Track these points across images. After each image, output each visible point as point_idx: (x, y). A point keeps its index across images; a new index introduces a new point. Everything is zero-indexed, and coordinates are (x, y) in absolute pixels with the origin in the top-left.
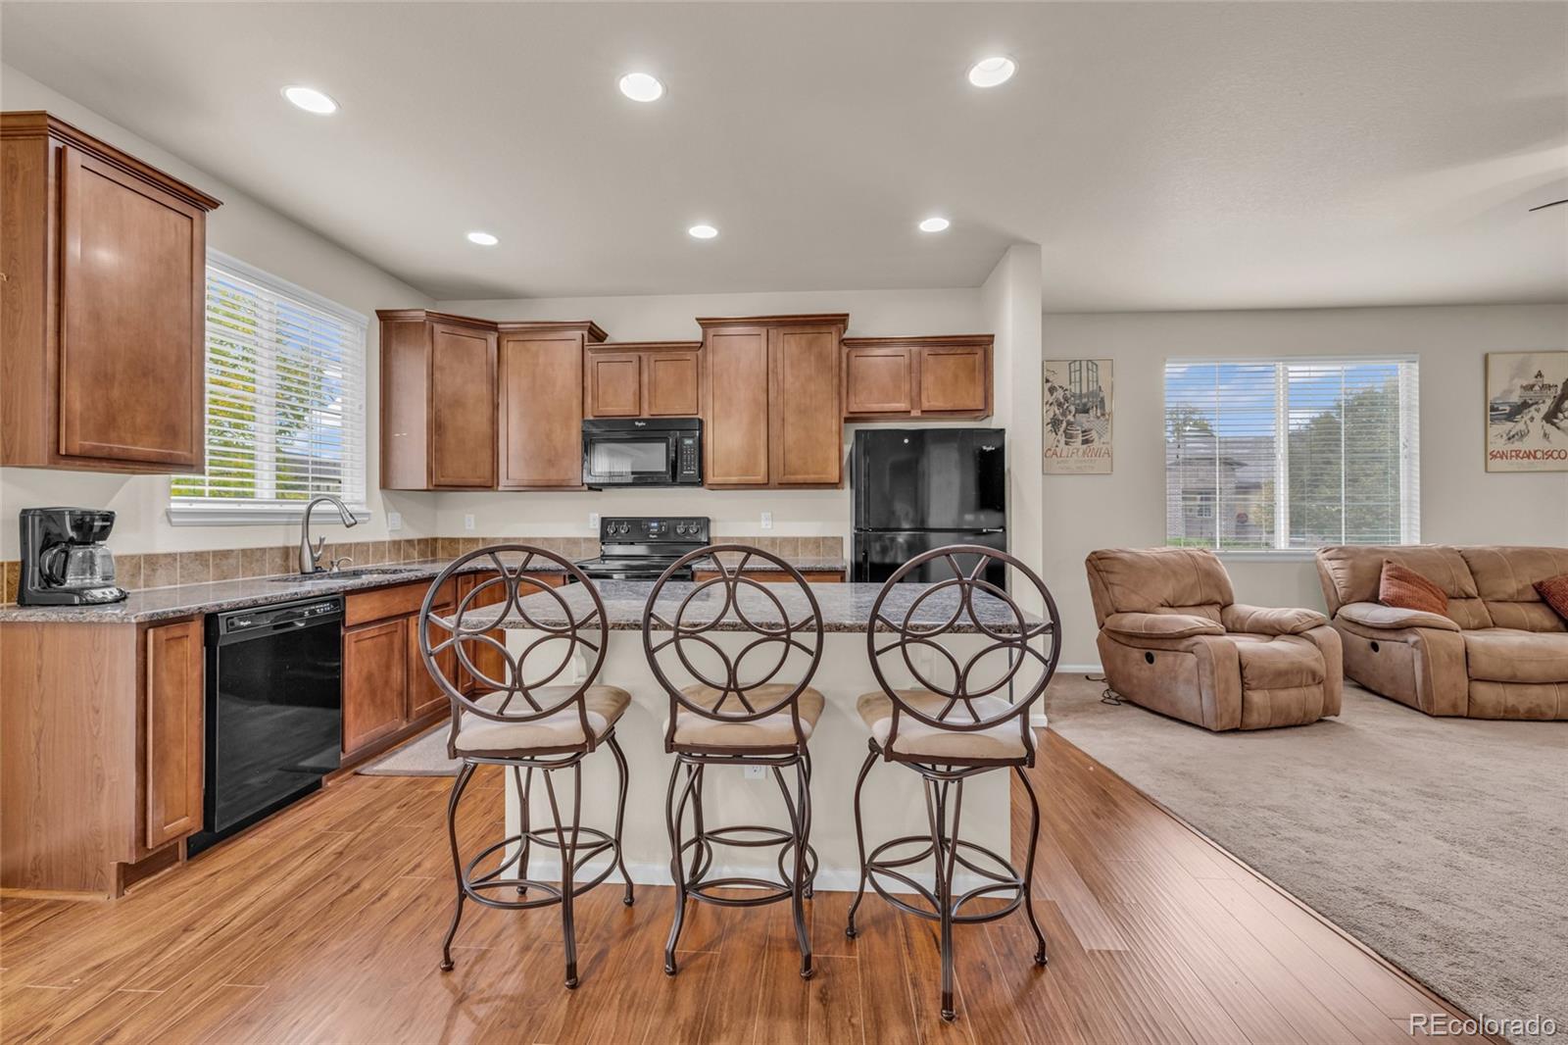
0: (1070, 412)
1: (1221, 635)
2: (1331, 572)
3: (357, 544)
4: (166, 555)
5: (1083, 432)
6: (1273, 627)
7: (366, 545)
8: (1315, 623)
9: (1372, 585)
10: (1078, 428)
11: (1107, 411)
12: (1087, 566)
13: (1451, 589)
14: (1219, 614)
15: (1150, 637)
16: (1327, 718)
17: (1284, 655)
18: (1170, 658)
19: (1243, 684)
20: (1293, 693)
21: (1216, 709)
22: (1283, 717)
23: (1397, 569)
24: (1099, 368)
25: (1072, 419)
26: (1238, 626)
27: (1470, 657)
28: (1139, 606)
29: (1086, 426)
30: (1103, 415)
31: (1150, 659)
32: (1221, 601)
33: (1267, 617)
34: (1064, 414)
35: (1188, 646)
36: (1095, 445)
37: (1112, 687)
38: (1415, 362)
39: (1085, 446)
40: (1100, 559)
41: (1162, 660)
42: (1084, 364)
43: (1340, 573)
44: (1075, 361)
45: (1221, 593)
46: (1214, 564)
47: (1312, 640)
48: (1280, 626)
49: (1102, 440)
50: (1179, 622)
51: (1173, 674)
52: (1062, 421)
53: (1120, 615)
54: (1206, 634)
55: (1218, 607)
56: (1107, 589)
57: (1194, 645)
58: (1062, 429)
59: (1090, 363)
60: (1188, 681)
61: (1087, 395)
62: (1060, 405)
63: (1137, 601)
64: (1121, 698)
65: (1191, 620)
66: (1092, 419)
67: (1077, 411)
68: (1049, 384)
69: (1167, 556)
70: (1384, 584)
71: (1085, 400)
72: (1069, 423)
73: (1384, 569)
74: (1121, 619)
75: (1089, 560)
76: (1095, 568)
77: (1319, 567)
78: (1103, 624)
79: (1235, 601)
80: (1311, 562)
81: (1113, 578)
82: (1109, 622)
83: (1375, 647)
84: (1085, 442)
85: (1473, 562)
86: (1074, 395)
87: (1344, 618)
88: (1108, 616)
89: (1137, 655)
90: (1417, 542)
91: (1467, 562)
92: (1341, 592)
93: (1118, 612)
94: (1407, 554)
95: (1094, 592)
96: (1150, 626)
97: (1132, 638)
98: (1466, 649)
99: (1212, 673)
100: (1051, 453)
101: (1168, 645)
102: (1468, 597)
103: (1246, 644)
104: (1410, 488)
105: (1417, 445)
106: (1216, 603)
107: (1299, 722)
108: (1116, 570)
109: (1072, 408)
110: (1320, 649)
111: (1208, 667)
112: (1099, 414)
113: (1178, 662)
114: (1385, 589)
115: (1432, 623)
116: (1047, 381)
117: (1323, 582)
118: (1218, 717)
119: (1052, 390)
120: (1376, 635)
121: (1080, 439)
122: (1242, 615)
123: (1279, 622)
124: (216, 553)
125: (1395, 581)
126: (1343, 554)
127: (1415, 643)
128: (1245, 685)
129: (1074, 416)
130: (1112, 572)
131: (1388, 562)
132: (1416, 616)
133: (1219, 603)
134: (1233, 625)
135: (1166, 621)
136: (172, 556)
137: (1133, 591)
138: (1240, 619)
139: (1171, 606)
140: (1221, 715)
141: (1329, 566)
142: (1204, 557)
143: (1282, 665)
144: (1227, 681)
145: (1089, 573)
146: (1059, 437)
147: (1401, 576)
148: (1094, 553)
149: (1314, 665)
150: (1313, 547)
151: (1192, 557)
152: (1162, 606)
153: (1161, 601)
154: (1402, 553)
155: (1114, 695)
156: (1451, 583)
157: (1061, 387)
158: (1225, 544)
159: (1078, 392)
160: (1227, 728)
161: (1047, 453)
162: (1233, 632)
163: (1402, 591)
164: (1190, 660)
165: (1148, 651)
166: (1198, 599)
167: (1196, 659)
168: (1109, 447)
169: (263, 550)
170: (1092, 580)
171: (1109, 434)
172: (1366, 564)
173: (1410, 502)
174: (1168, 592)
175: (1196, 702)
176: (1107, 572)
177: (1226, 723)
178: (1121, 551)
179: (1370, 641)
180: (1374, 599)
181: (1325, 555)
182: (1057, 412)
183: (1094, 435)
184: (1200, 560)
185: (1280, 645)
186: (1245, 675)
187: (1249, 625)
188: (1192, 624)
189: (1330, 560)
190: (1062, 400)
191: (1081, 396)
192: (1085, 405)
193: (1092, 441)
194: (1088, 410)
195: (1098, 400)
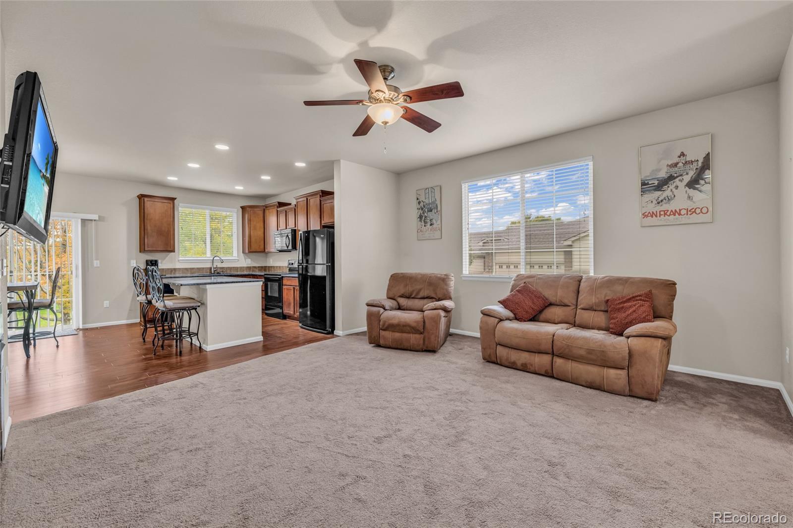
3: (233, 267)
4: (178, 269)
7: (238, 268)
11: (439, 210)
17: (399, 318)
19: (380, 327)
20: (404, 335)
22: (398, 344)
24: (436, 190)
27: (495, 332)
29: (431, 217)
30: (437, 212)
36: (434, 226)
39: (431, 227)
42: (430, 189)
44: (427, 189)
49: (437, 223)
58: (423, 220)
59: (432, 189)
61: (431, 204)
62: (422, 209)
66: (433, 213)
67: (428, 211)
68: (418, 201)
71: (430, 206)
84: (431, 225)
85: (582, 284)
91: (578, 285)
99: (367, 320)
107: (409, 348)
109: (426, 210)
110: (424, 318)
112: (435, 212)
116: (418, 199)
119: (419, 203)
121: (429, 223)
124: (190, 268)
136: (180, 269)
140: (369, 338)
142: (438, 277)
151: (430, 277)
159: (428, 202)
161: (419, 231)
168: (440, 226)
169: (203, 268)
171: (440, 220)
183: (434, 221)
186: (380, 323)
191: (429, 204)
192: (431, 208)
193: (433, 224)
194: (432, 210)
195: (435, 205)
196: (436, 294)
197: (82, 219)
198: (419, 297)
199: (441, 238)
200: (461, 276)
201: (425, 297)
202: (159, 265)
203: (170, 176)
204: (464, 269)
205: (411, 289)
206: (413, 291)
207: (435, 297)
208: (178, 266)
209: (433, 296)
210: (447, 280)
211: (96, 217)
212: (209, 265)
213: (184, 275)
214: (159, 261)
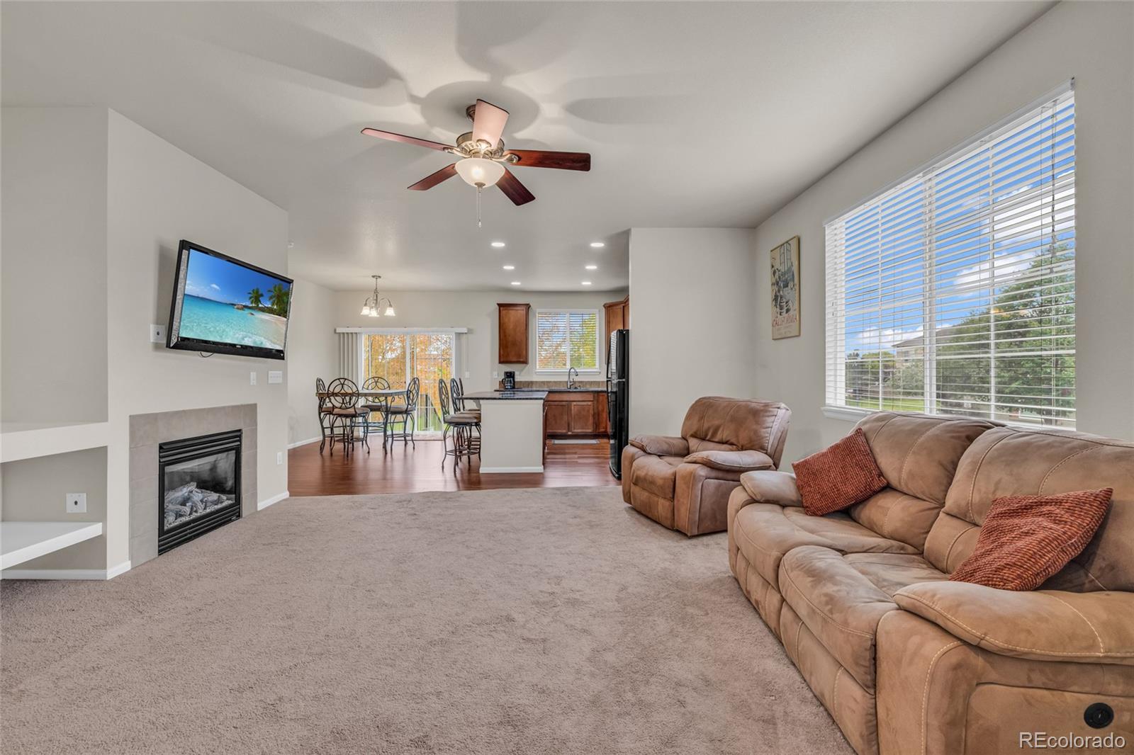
0: (781, 288)
3: (594, 382)
5: (786, 303)
7: (599, 382)
10: (784, 300)
11: (795, 281)
24: (792, 246)
25: (782, 294)
29: (787, 297)
30: (795, 285)
34: (779, 291)
36: (791, 313)
39: (787, 314)
42: (785, 246)
49: (794, 308)
52: (779, 296)
58: (778, 303)
62: (778, 284)
66: (789, 291)
71: (786, 276)
72: (781, 298)
84: (787, 311)
86: (782, 274)
109: (782, 285)
112: (792, 287)
116: (773, 267)
119: (774, 273)
121: (785, 309)
124: (547, 382)
129: (782, 291)
136: (536, 382)
146: (778, 310)
157: (777, 269)
161: (775, 324)
168: (796, 313)
169: (560, 382)
171: (797, 302)
183: (791, 304)
190: (778, 280)
191: (785, 273)
192: (786, 280)
193: (790, 310)
194: (788, 284)
195: (791, 274)
196: (737, 436)
197: (456, 333)
198: (716, 440)
199: (799, 335)
200: (822, 408)
201: (724, 440)
202: (516, 377)
203: (514, 281)
204: (828, 395)
205: (706, 426)
206: (709, 428)
207: (735, 443)
208: (535, 379)
209: (733, 440)
210: (762, 414)
211: (465, 330)
212: (565, 379)
213: (541, 389)
214: (516, 373)
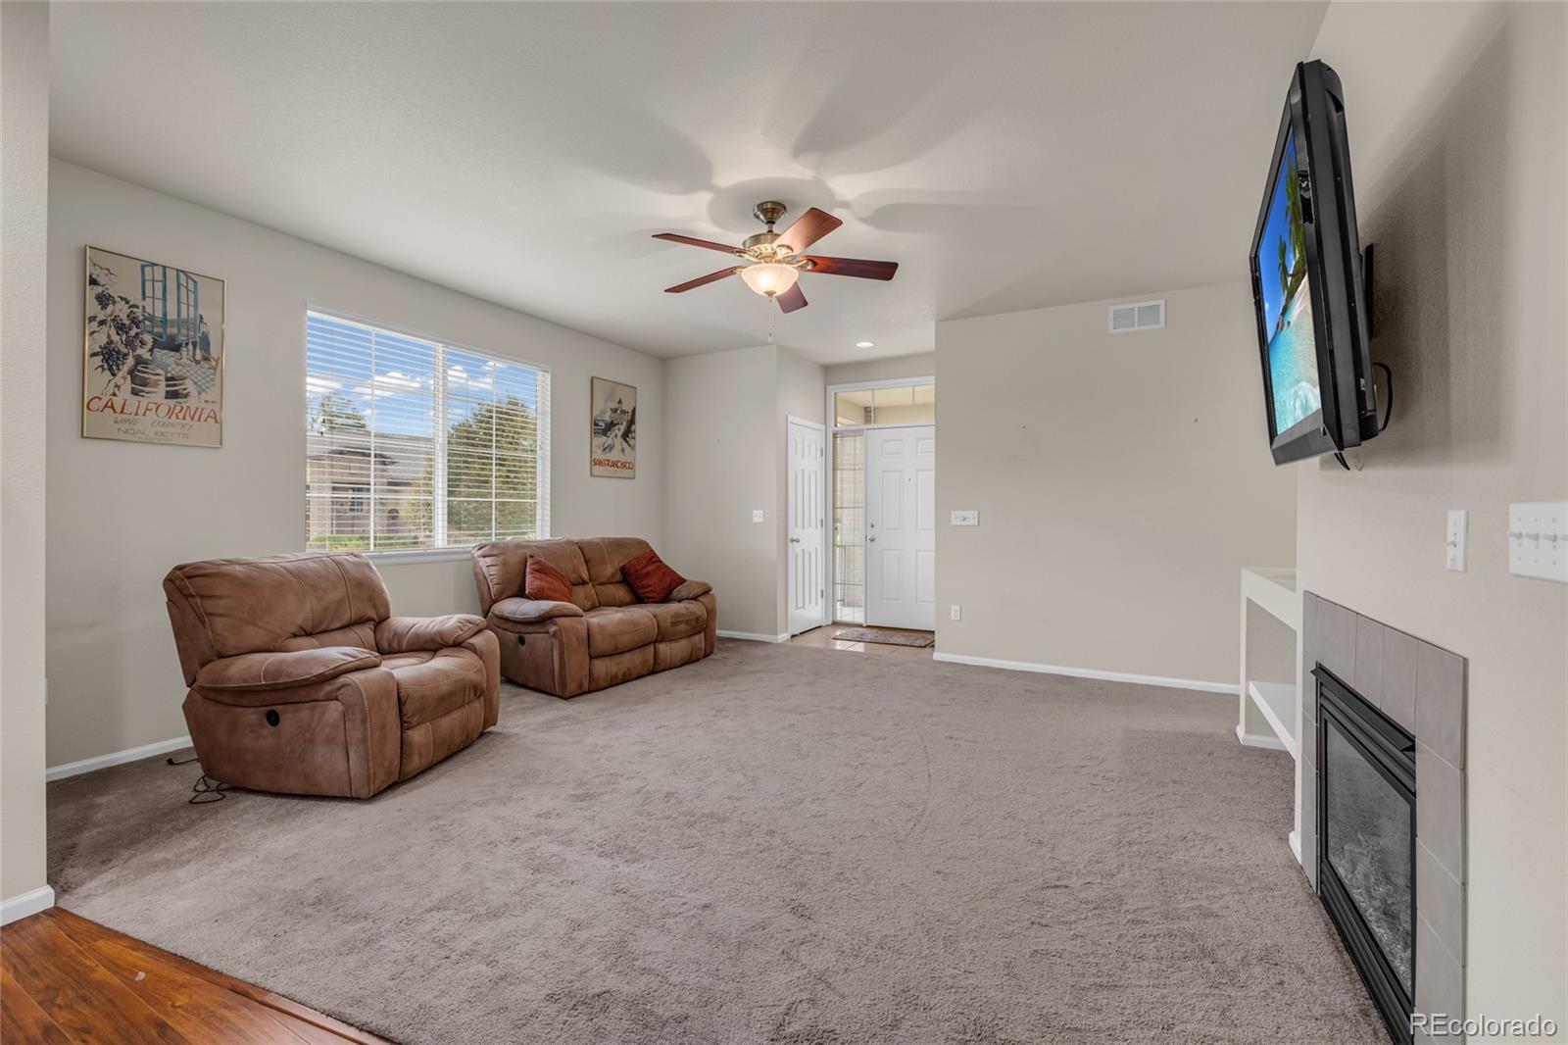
0: (143, 343)
1: (377, 666)
2: (485, 569)
5: (167, 379)
6: (433, 641)
8: (476, 629)
9: (519, 579)
10: (160, 371)
11: (214, 353)
12: (166, 590)
13: (573, 577)
14: (372, 633)
15: (274, 688)
16: (486, 731)
17: (446, 674)
18: (304, 713)
19: (402, 722)
20: (456, 715)
21: (368, 769)
22: (446, 747)
23: (538, 562)
24: (199, 285)
25: (147, 356)
26: (395, 645)
27: (591, 638)
28: (258, 642)
29: (174, 370)
31: (273, 719)
32: (375, 617)
33: (428, 630)
34: (130, 344)
35: (331, 692)
37: (209, 773)
38: (547, 372)
39: (172, 402)
40: (189, 577)
41: (290, 719)
42: (171, 273)
43: (493, 570)
44: (154, 265)
45: (375, 606)
46: (367, 571)
47: (473, 649)
48: (442, 639)
49: (204, 396)
50: (317, 660)
51: (308, 735)
52: (125, 355)
53: (223, 662)
54: (357, 669)
55: (371, 625)
56: (203, 623)
57: (339, 689)
58: (125, 369)
59: (183, 277)
60: (330, 741)
61: (177, 324)
62: (121, 328)
63: (253, 635)
64: (224, 786)
65: (335, 653)
66: (184, 360)
67: (156, 344)
68: (99, 289)
69: (302, 564)
70: (529, 579)
71: (174, 331)
72: (139, 361)
73: (528, 564)
74: (227, 667)
75: (169, 581)
76: (181, 592)
77: (476, 565)
78: (195, 681)
79: (391, 615)
80: (468, 560)
81: (211, 606)
82: (204, 676)
83: (522, 641)
84: (172, 395)
85: (586, 551)
86: (151, 318)
87: (496, 616)
88: (203, 665)
89: (252, 716)
90: (547, 536)
91: (583, 553)
92: (493, 590)
93: (221, 656)
94: (544, 548)
95: (179, 631)
96: (277, 671)
97: (244, 694)
98: (588, 631)
99: (364, 722)
100: (101, 404)
101: (302, 694)
102: (584, 583)
103: (404, 669)
104: (543, 487)
105: (549, 448)
106: (370, 620)
107: (462, 746)
108: (217, 593)
109: (148, 339)
110: (481, 658)
111: (358, 716)
112: (198, 357)
113: (316, 716)
114: (531, 583)
115: (566, 612)
116: (95, 283)
117: (478, 580)
118: (369, 779)
119: (104, 300)
120: (523, 629)
121: (162, 388)
122: (400, 630)
123: (440, 634)
125: (538, 575)
126: (495, 551)
127: (555, 632)
128: (404, 724)
129: (151, 350)
130: (211, 597)
131: (531, 557)
132: (555, 607)
133: (374, 620)
134: (390, 645)
135: (297, 662)
137: (248, 622)
138: (398, 636)
139: (308, 634)
140: (375, 774)
141: (484, 562)
142: (354, 563)
143: (445, 687)
144: (383, 728)
145: (170, 601)
146: (118, 380)
147: (542, 570)
148: (180, 568)
149: (475, 677)
150: (469, 544)
151: (338, 563)
152: (295, 636)
153: (293, 629)
154: (542, 547)
155: (213, 784)
156: (574, 572)
157: (122, 298)
158: (380, 545)
159: (159, 314)
160: (382, 788)
162: (390, 653)
163: (543, 584)
164: (334, 709)
165: (270, 708)
166: (346, 617)
167: (342, 708)
168: (216, 408)
170: (176, 611)
171: (217, 389)
172: (514, 560)
173: (543, 498)
174: (303, 614)
175: (341, 765)
176: (202, 597)
177: (380, 782)
178: (230, 562)
179: (517, 635)
180: (520, 593)
181: (480, 552)
182: (115, 338)
184: (349, 567)
185: (441, 663)
186: (404, 712)
187: (408, 642)
188: (333, 660)
189: (484, 557)
190: (127, 322)
191: (165, 322)
192: (172, 338)
193: (186, 396)
194: (180, 345)
198: (338, 624)
201: (352, 621)
205: (318, 606)
206: (326, 609)
207: (373, 617)
209: (371, 614)
